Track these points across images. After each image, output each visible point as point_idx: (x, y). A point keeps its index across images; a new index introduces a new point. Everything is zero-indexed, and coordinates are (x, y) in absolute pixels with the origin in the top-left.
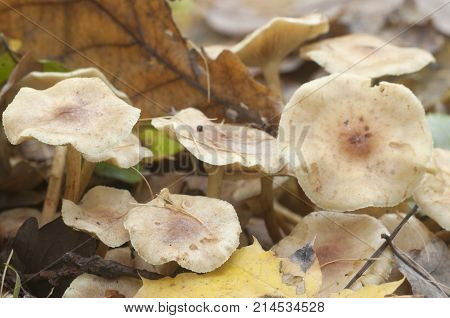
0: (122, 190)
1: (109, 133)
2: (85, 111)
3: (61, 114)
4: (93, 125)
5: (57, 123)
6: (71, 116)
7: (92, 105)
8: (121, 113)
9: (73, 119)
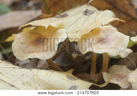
0: (123, 66)
1: (120, 47)
2: (108, 39)
3: (100, 41)
4: (113, 44)
5: (99, 44)
6: (103, 41)
7: (110, 36)
8: (122, 39)
9: (105, 43)
